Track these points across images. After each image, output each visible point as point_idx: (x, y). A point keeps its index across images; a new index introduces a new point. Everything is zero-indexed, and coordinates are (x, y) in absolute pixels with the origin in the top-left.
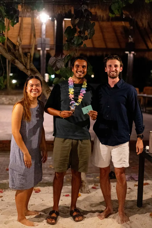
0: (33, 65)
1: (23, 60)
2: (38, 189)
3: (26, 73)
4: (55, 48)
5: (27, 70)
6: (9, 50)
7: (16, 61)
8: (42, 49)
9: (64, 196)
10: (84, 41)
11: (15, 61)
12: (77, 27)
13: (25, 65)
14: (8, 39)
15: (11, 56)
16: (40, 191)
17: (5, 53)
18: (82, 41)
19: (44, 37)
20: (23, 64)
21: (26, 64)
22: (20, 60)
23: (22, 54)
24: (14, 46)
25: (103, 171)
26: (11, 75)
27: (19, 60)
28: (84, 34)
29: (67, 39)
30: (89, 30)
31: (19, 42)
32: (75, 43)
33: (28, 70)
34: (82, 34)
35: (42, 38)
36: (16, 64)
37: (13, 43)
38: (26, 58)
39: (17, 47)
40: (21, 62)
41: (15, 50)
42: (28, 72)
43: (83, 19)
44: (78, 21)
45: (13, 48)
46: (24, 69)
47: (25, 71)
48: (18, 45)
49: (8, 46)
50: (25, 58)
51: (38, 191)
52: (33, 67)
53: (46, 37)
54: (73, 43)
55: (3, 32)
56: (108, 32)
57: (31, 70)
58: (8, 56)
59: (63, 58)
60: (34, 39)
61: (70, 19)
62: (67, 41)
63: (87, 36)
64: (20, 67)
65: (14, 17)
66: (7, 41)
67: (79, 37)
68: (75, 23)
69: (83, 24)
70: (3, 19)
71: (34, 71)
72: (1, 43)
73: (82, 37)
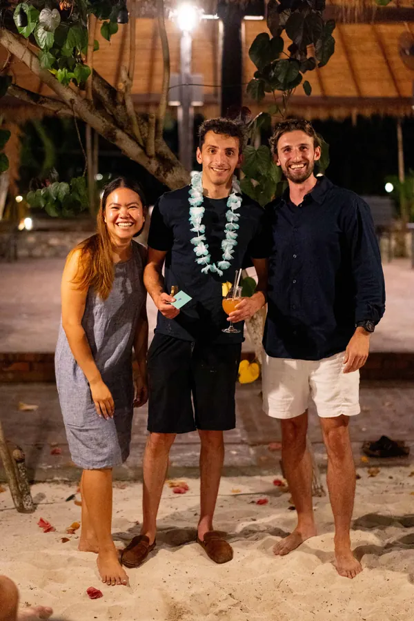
0: (165, 145)
1: (137, 132)
2: (183, 483)
3: (145, 165)
4: (219, 99)
5: (148, 159)
6: (98, 105)
7: (119, 133)
8: (182, 104)
9: (253, 502)
10: (304, 73)
11: (116, 133)
12: (284, 35)
13: (142, 144)
14: (95, 73)
15: (104, 122)
16: (186, 489)
17: (88, 112)
18: (300, 74)
19: (187, 70)
20: (138, 143)
21: (145, 141)
22: (129, 132)
23: (133, 114)
24: (113, 92)
25: (290, 427)
27: (127, 131)
28: (304, 53)
29: (258, 68)
30: (319, 41)
31: (125, 82)
32: (279, 79)
33: (150, 157)
34: (298, 52)
35: (183, 74)
36: (117, 143)
37: (108, 84)
38: (145, 124)
39: (119, 95)
40: (133, 137)
41: (115, 104)
42: (150, 163)
43: (301, 10)
44: (287, 18)
45: (109, 97)
46: (140, 154)
47: (143, 161)
48: (124, 90)
49: (95, 94)
50: (142, 124)
51: (183, 490)
52: (164, 149)
53: (193, 71)
54: (275, 79)
55: (82, 55)
56: (363, 53)
57: (160, 157)
58: (97, 122)
59: (247, 122)
60: (166, 73)
61: (261, 18)
62: (256, 75)
63: (311, 58)
64: (130, 148)
65: (112, 12)
66: (93, 79)
67: (291, 62)
68: (280, 24)
69: (302, 27)
70: (82, 16)
71: (168, 160)
72: (79, 83)
73: (299, 63)
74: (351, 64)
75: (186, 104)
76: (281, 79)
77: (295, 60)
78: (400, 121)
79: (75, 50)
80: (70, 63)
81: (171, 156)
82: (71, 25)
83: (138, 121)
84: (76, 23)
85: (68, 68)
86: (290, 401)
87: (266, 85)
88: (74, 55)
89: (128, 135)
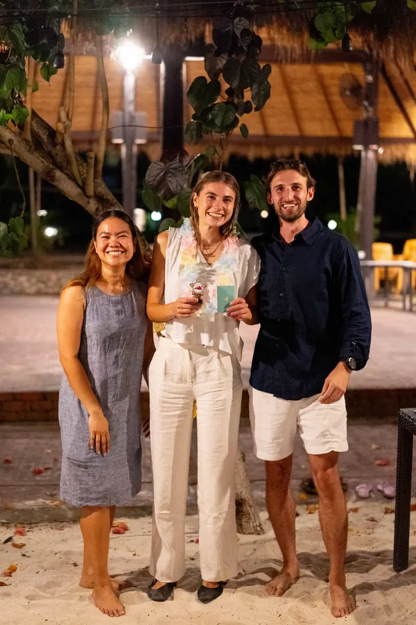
0: (103, 185)
1: (76, 173)
2: (122, 523)
3: (84, 206)
4: (161, 138)
5: (87, 199)
6: (37, 144)
7: (58, 173)
8: (125, 142)
10: (241, 115)
11: (55, 173)
12: (221, 78)
13: (81, 184)
14: (34, 114)
15: (42, 162)
16: (126, 529)
17: (27, 153)
18: (236, 117)
19: (130, 108)
20: (77, 183)
21: (84, 181)
22: (68, 173)
23: (73, 154)
24: (52, 133)
26: (43, 213)
27: (66, 171)
28: (240, 96)
29: (195, 111)
30: (255, 86)
31: (64, 122)
32: (216, 122)
33: (89, 197)
34: (235, 96)
35: (126, 112)
37: (48, 124)
38: (85, 164)
39: (58, 135)
40: (72, 178)
41: (55, 145)
42: (88, 203)
43: (237, 56)
44: (224, 62)
45: (48, 138)
46: (79, 194)
47: (82, 202)
48: (63, 131)
49: (34, 134)
50: (81, 167)
51: (122, 530)
52: (103, 189)
53: (136, 109)
54: (213, 120)
55: (22, 95)
56: (305, 92)
57: (100, 198)
58: (36, 162)
59: (185, 164)
60: (106, 115)
61: (202, 59)
62: (194, 117)
63: (248, 102)
64: (69, 189)
65: (51, 55)
66: (32, 120)
67: (229, 106)
68: (217, 68)
69: (238, 71)
70: (21, 59)
71: (107, 200)
72: (17, 124)
73: (237, 106)
74: (293, 103)
75: (129, 142)
76: (218, 122)
77: (232, 103)
78: (341, 160)
79: (13, 92)
80: (8, 104)
81: (110, 196)
82: (9, 68)
83: (77, 160)
84: (14, 66)
85: (5, 108)
86: (280, 442)
87: (204, 127)
88: (12, 96)
89: (67, 175)
